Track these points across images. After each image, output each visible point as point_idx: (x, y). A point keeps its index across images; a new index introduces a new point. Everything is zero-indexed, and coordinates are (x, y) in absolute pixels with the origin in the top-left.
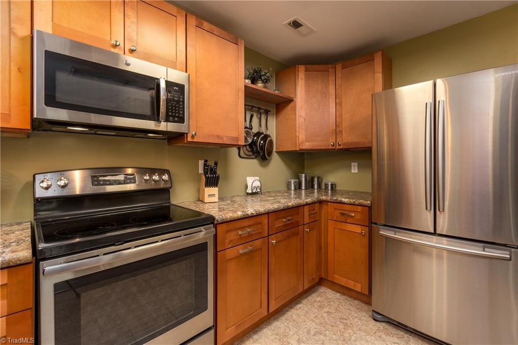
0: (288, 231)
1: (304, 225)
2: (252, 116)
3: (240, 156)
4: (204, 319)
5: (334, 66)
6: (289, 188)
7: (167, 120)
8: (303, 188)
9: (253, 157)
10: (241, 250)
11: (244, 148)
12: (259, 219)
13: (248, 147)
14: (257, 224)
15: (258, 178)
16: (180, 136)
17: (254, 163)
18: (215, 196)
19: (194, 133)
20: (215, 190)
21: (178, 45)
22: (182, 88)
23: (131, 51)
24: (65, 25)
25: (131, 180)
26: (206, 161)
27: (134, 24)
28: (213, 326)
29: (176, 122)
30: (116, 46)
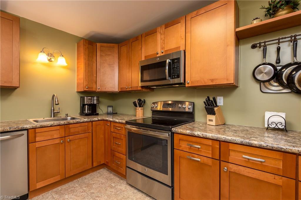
3: (262, 92)
9: (285, 91)
11: (267, 83)
18: (213, 121)
19: (188, 82)
20: (213, 117)
21: (181, 37)
22: (178, 59)
23: (162, 53)
24: (147, 55)
25: (174, 106)
26: (208, 97)
27: (164, 40)
28: (172, 187)
29: (176, 78)
30: (158, 54)
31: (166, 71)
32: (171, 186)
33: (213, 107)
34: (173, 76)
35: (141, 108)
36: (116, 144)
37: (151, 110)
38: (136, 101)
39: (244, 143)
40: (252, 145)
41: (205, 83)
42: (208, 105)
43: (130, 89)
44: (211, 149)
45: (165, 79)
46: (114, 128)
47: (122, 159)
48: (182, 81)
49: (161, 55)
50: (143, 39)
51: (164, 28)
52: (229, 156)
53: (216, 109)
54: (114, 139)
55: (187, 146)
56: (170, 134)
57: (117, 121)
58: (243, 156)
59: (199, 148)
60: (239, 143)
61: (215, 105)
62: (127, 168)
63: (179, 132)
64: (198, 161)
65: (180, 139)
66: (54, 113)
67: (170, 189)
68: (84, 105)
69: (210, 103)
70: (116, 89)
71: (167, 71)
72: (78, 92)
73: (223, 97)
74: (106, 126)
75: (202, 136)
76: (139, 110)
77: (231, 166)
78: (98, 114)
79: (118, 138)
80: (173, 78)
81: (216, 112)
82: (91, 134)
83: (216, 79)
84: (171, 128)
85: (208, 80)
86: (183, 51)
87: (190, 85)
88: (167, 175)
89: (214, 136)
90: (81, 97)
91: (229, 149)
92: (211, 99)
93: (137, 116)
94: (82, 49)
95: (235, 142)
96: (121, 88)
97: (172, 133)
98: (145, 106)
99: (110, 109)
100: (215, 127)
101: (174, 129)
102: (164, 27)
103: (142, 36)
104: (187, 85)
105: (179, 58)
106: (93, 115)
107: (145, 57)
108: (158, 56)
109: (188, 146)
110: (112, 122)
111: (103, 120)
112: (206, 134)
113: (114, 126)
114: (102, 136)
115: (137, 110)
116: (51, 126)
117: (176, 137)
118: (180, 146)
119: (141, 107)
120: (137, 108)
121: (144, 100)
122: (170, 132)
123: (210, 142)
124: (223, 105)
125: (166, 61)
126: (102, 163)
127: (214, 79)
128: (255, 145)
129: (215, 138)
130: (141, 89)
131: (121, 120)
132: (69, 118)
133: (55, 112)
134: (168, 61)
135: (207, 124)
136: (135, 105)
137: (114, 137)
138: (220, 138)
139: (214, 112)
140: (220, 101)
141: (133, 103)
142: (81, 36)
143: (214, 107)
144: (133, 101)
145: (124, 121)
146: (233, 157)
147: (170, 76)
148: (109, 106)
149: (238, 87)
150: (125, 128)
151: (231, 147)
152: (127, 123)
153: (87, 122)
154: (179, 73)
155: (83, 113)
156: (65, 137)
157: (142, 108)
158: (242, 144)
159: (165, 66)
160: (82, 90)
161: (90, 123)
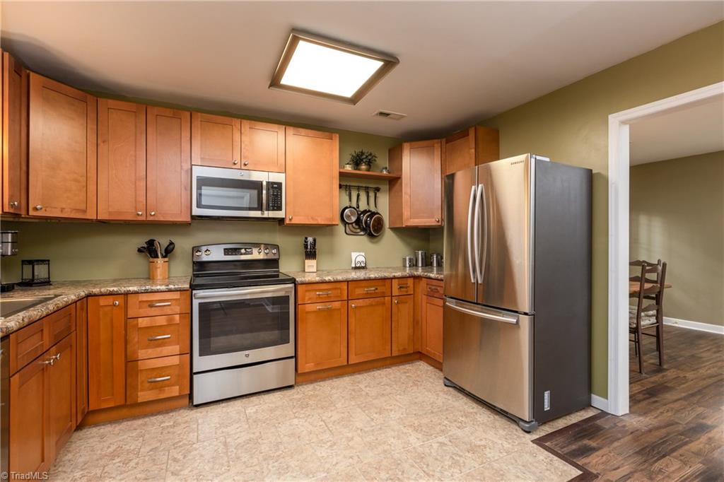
0: (372, 299)
1: (392, 296)
2: (358, 196)
3: (347, 233)
4: (287, 349)
5: (439, 140)
6: (405, 266)
7: (268, 209)
8: (420, 265)
9: (362, 233)
10: (319, 306)
11: (350, 226)
12: (338, 285)
13: (354, 224)
14: (336, 289)
15: (363, 254)
16: (281, 221)
17: (363, 239)
18: (313, 267)
19: (291, 217)
20: (313, 263)
23: (245, 165)
24: (207, 157)
27: (247, 145)
29: (275, 210)
30: (235, 164)
32: (294, 355)
34: (270, 207)
43: (152, 218)
48: (284, 215)
50: (197, 123)
57: (161, 287)
62: (195, 376)
65: (306, 291)
76: (162, 264)
88: (289, 342)
102: (247, 124)
103: (194, 117)
104: (289, 221)
108: (235, 167)
125: (261, 182)
130: (189, 220)
134: (265, 183)
135: (306, 271)
161: (75, 305)
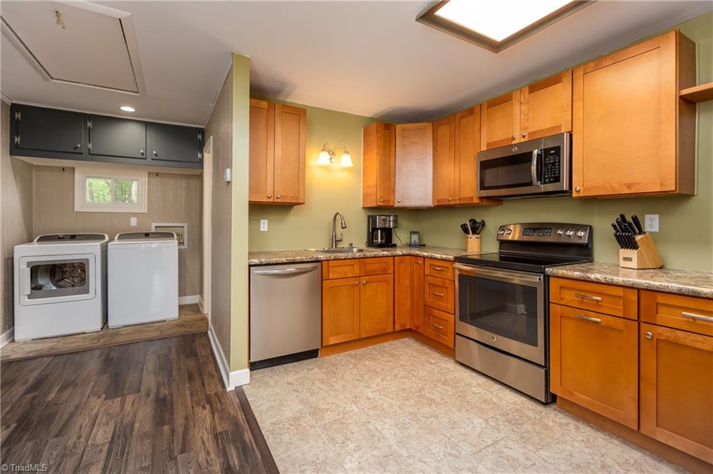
18: (631, 261)
19: (578, 188)
20: (632, 254)
21: (563, 108)
22: (558, 150)
23: (524, 137)
24: (492, 141)
25: (547, 233)
26: (622, 216)
27: (527, 115)
28: (546, 367)
29: (552, 182)
30: (514, 139)
31: (532, 168)
32: (543, 365)
33: (632, 235)
34: (545, 178)
35: (476, 236)
36: (436, 295)
37: (498, 240)
38: (468, 223)
39: (683, 291)
40: (700, 295)
41: (614, 190)
42: (622, 229)
43: (457, 202)
44: (621, 302)
45: (530, 184)
46: (430, 269)
47: (447, 321)
48: (565, 187)
49: (522, 141)
50: (484, 112)
51: (528, 92)
52: (657, 313)
53: (638, 238)
54: (431, 286)
55: (575, 298)
56: (542, 278)
57: (438, 256)
58: (683, 313)
59: (598, 301)
60: (675, 292)
61: (638, 232)
62: (457, 336)
63: (560, 275)
64: (597, 322)
65: (561, 287)
66: (336, 241)
67: (543, 371)
68: (375, 229)
69: (625, 226)
70: (429, 202)
71: (534, 168)
72: (365, 208)
73: (658, 216)
74: (415, 265)
75: (603, 281)
76: (473, 240)
77: (660, 330)
78: (395, 246)
79: (440, 286)
80: (545, 183)
81: (639, 244)
82: (392, 276)
83: (639, 184)
84: (545, 268)
85: (620, 184)
86: (568, 134)
87: (582, 195)
88: (537, 346)
89: (628, 281)
90: (369, 217)
91: (657, 303)
92: (629, 219)
93: (469, 250)
94: (374, 138)
95: (668, 290)
96: (438, 200)
97: (545, 276)
98: (484, 232)
99: (415, 238)
100: (636, 271)
101: (549, 270)
102: (526, 90)
103: (482, 107)
104: (574, 195)
105: (559, 147)
106: (388, 246)
107: (488, 144)
108: (514, 142)
109: (577, 297)
110: (427, 258)
111: (410, 255)
112: (612, 277)
113: (430, 265)
114: (407, 282)
115: (469, 240)
116: (345, 259)
117: (554, 283)
118: (562, 299)
119: (476, 234)
120: (469, 236)
121: (483, 221)
122: (542, 275)
123: (620, 292)
124: (658, 231)
125: (532, 152)
126: (408, 327)
127: (634, 183)
128: (705, 294)
129: (628, 284)
130: (478, 201)
131: (445, 255)
132: (355, 250)
133: (337, 239)
134: (536, 152)
135: (621, 265)
136: (466, 230)
137: (430, 284)
138: (639, 285)
139: (636, 243)
140: (652, 223)
141: (462, 226)
142: (370, 116)
143: (635, 234)
144: (461, 224)
145: (451, 257)
146: (664, 315)
147: (539, 178)
148: (412, 233)
149: (694, 195)
150: (454, 269)
151: (661, 299)
152: (458, 259)
153: (387, 256)
154: (559, 173)
155: (373, 242)
156: (360, 277)
157: (479, 236)
158: (680, 294)
159: (530, 160)
160: (374, 205)
161: (392, 258)
